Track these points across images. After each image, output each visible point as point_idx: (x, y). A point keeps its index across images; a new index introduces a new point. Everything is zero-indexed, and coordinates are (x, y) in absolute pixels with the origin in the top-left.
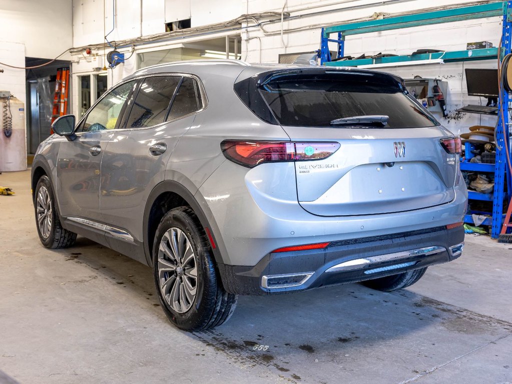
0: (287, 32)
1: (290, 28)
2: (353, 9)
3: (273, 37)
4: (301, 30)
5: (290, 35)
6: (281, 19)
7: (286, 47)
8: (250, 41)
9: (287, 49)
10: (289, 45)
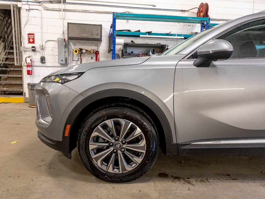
0: (65, 10)
1: (66, 9)
2: (111, 7)
3: (52, 11)
4: (75, 12)
5: (66, 13)
6: (61, 2)
7: (64, 19)
8: (31, 11)
9: (65, 20)
10: (66, 18)
